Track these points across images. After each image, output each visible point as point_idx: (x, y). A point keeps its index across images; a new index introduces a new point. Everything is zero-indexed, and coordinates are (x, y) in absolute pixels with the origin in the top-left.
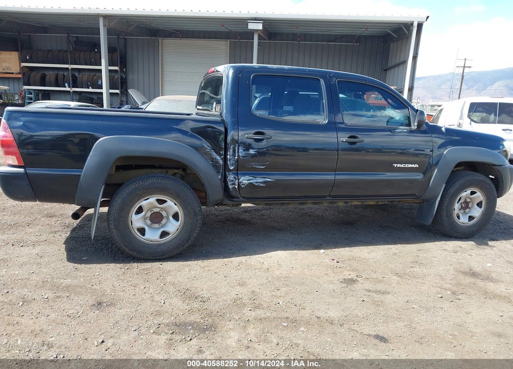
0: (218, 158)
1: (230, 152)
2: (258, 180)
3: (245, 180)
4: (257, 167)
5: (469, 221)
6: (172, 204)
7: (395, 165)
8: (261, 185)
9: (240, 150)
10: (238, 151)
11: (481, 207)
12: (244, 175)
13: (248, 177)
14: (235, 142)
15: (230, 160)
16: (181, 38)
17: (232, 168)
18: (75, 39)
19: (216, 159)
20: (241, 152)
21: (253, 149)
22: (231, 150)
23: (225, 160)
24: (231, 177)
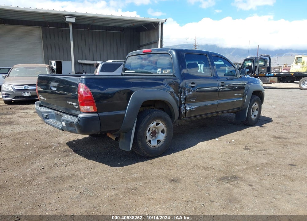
0: (177, 97)
1: (182, 94)
2: (193, 107)
3: (188, 108)
4: (192, 101)
6: (162, 125)
7: (235, 95)
8: (194, 110)
9: (187, 93)
10: (186, 93)
13: (189, 106)
14: (184, 88)
15: (182, 98)
17: (183, 102)
19: (176, 98)
21: (191, 91)
23: (180, 98)
24: (182, 107)
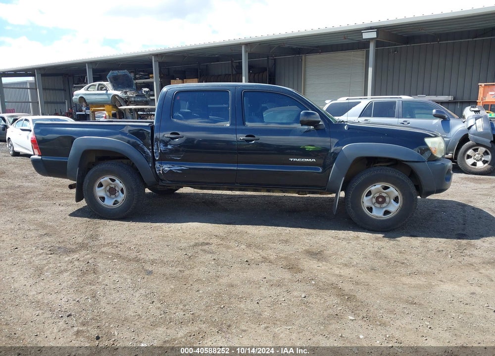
1: (155, 147)
2: (175, 168)
3: (166, 168)
4: (175, 158)
5: (384, 215)
6: (119, 182)
7: (292, 159)
8: (178, 171)
10: (160, 147)
11: (397, 202)
12: (166, 164)
13: (169, 166)
14: (157, 139)
15: (156, 152)
16: (320, 53)
17: (157, 159)
18: (238, 64)
19: (147, 152)
20: (162, 147)
21: (171, 145)
22: (156, 146)
23: (153, 153)
24: (157, 165)
